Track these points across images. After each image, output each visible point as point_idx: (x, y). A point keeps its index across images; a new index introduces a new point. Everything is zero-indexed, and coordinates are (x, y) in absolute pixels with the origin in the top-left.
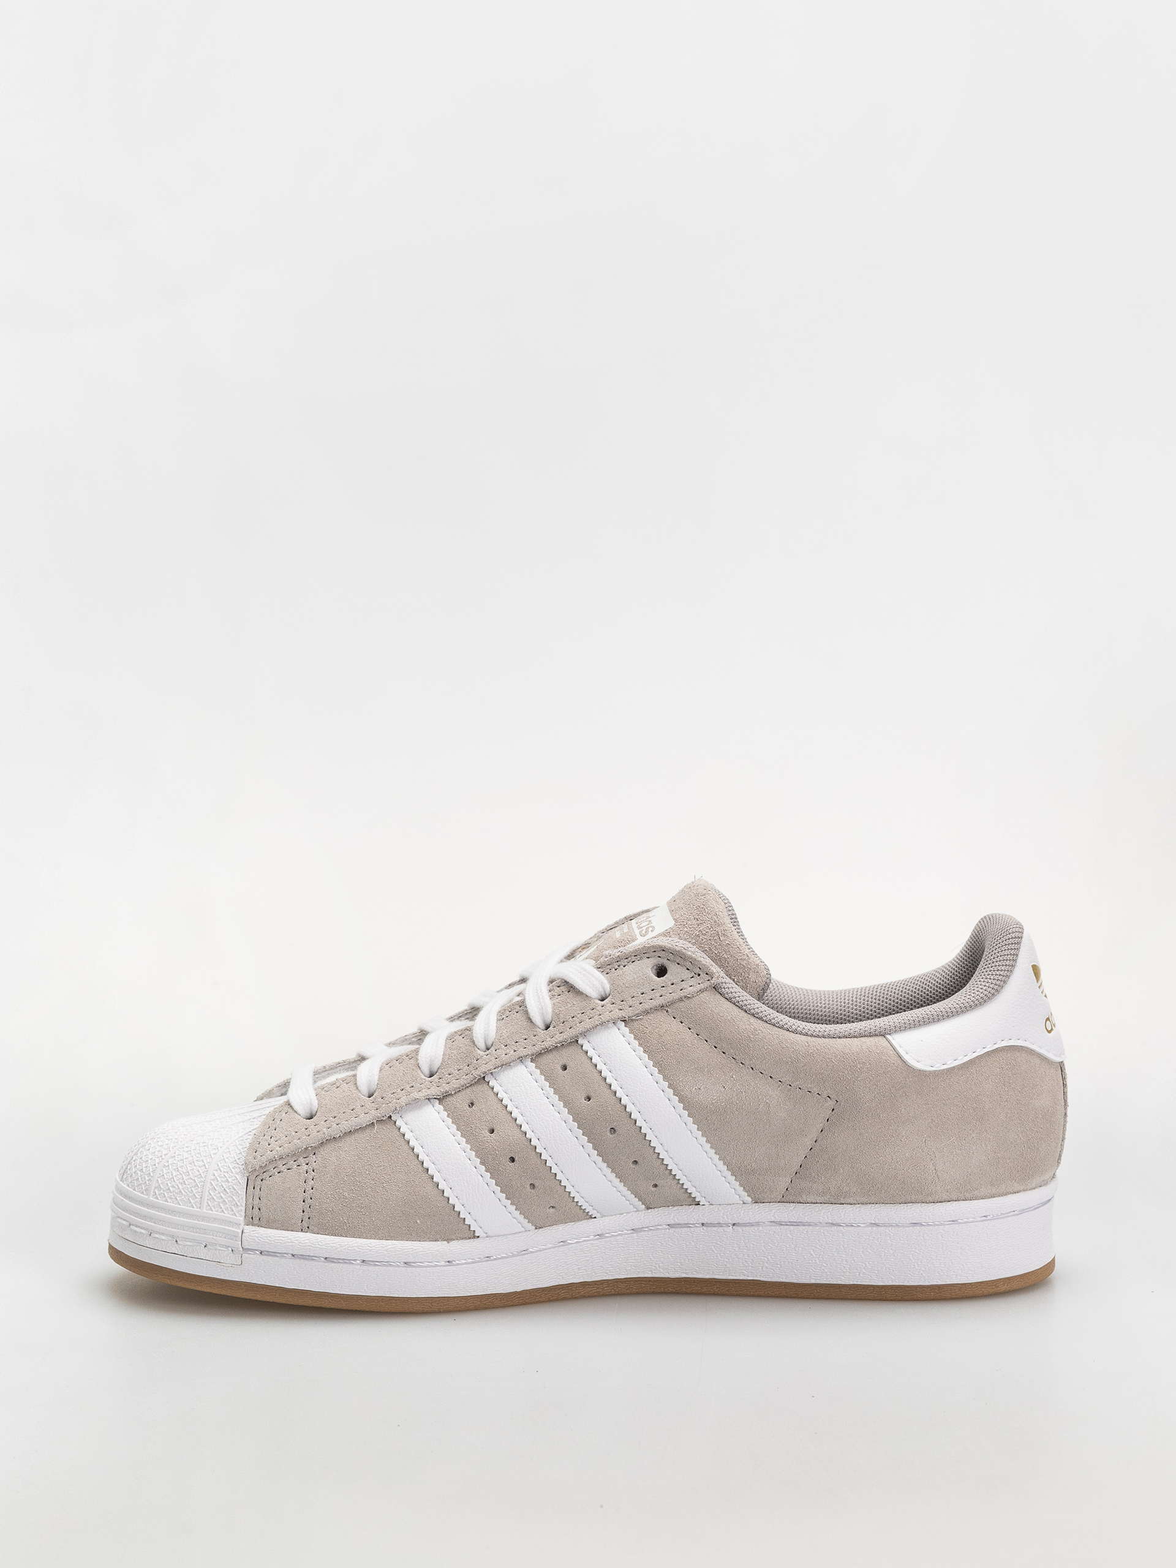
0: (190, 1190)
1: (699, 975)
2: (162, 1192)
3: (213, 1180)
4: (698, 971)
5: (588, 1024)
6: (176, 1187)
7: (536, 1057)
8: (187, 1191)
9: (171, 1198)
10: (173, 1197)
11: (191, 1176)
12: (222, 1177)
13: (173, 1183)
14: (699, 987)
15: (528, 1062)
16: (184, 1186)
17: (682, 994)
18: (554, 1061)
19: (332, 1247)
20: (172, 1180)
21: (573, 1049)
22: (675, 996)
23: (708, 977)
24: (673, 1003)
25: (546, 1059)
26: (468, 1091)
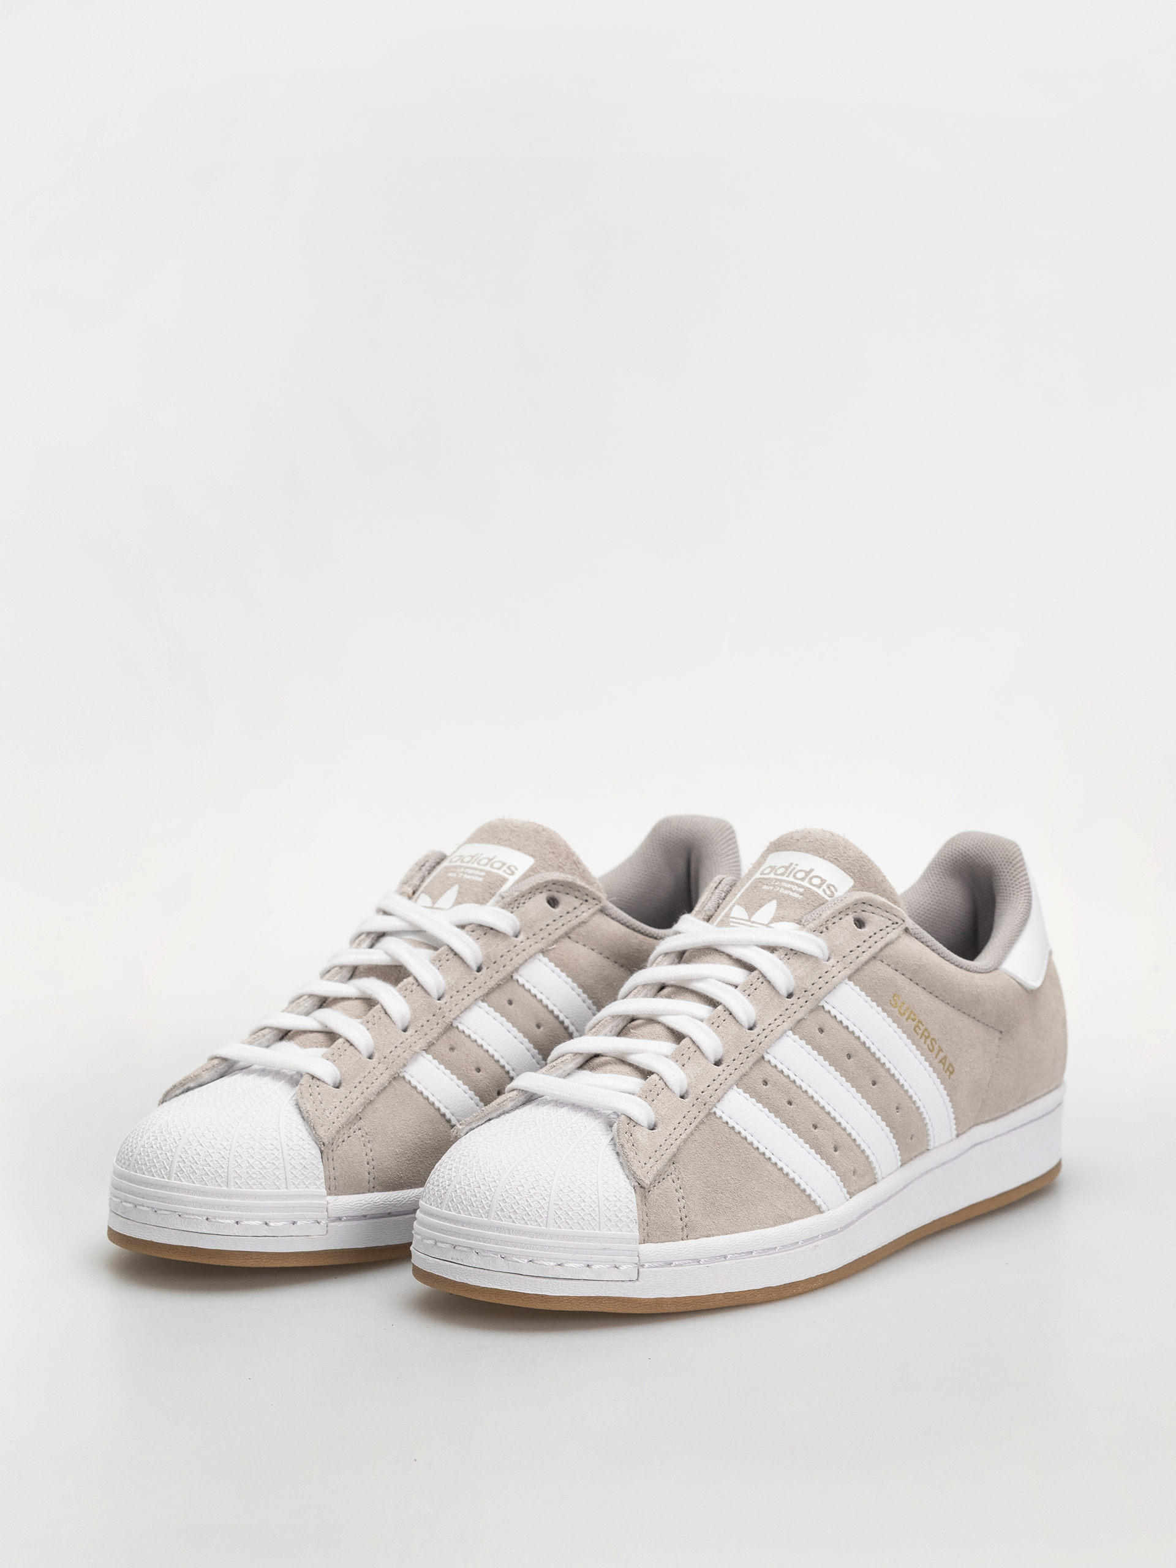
0: (271, 1173)
1: (586, 901)
2: (243, 1180)
3: (290, 1160)
4: (586, 898)
5: (518, 960)
6: (258, 1173)
7: (485, 998)
8: (269, 1175)
9: (255, 1184)
10: (256, 1183)
11: (268, 1160)
12: (297, 1156)
13: (253, 1170)
14: (591, 911)
15: (481, 1003)
16: (265, 1171)
17: (578, 920)
18: (501, 997)
19: (398, 1201)
20: (251, 1167)
21: (511, 985)
22: (575, 922)
23: (595, 902)
24: (574, 928)
25: (495, 996)
26: (444, 1037)
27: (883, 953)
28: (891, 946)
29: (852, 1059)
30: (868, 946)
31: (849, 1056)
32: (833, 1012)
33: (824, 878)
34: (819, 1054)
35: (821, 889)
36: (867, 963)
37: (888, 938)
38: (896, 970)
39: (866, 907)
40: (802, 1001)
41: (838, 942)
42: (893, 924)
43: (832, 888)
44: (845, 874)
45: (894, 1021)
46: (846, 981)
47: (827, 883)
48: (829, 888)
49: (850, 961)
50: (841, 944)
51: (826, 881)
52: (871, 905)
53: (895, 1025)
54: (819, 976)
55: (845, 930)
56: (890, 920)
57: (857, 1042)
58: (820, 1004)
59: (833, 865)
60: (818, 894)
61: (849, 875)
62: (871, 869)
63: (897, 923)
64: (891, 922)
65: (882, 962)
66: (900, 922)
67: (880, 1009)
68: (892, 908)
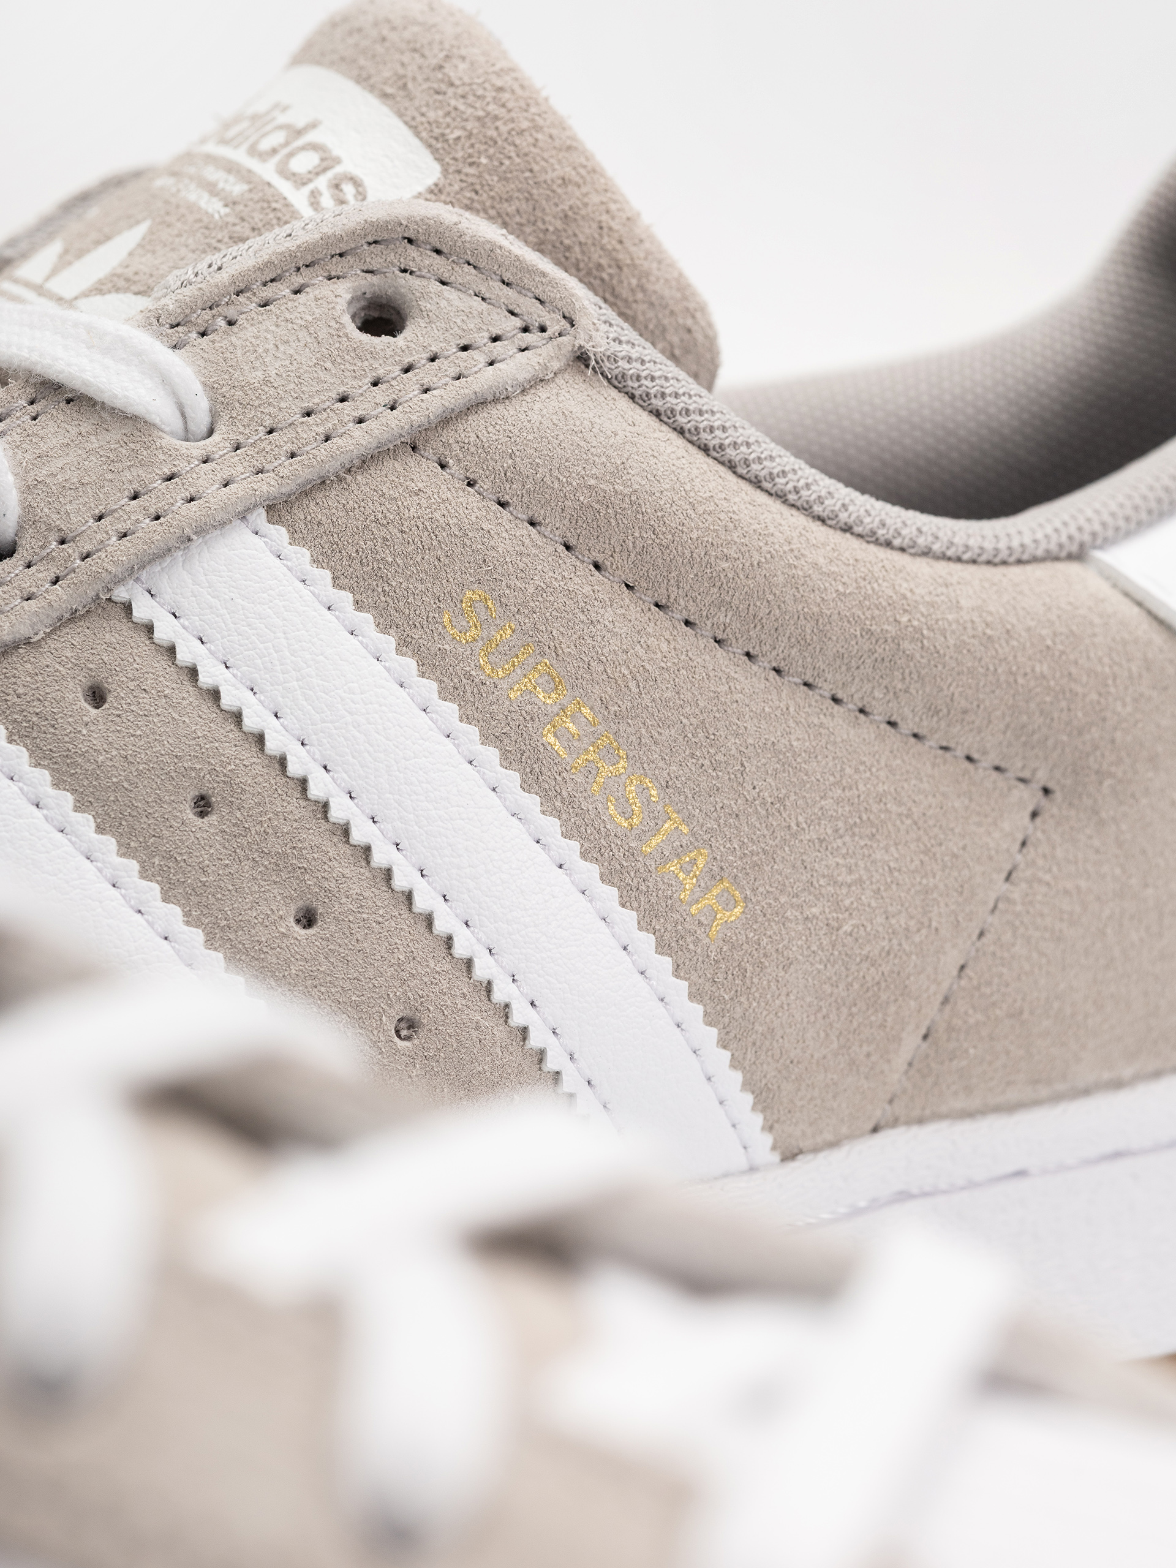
27: (449, 435)
28: (497, 411)
29: (213, 818)
30: (388, 400)
31: (203, 805)
32: (165, 631)
33: (336, 152)
34: (57, 784)
35: (306, 190)
36: (367, 461)
37: (483, 380)
38: (503, 505)
39: (414, 256)
40: (42, 574)
41: (259, 374)
42: (526, 330)
43: (349, 189)
44: (416, 142)
45: (445, 694)
46: (260, 517)
47: (338, 169)
48: (337, 186)
49: (290, 447)
50: (266, 382)
51: (338, 161)
52: (438, 252)
53: (451, 709)
54: (130, 489)
55: (302, 334)
56: (512, 313)
57: (249, 754)
58: (121, 594)
59: (385, 110)
60: (287, 205)
61: (430, 146)
62: (521, 133)
63: (543, 329)
64: (517, 323)
65: (443, 466)
66: (555, 325)
67: (389, 642)
68: (532, 271)
